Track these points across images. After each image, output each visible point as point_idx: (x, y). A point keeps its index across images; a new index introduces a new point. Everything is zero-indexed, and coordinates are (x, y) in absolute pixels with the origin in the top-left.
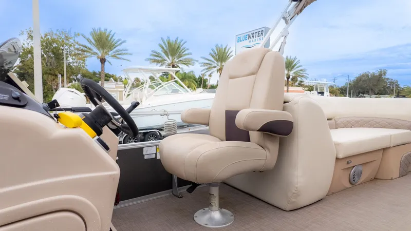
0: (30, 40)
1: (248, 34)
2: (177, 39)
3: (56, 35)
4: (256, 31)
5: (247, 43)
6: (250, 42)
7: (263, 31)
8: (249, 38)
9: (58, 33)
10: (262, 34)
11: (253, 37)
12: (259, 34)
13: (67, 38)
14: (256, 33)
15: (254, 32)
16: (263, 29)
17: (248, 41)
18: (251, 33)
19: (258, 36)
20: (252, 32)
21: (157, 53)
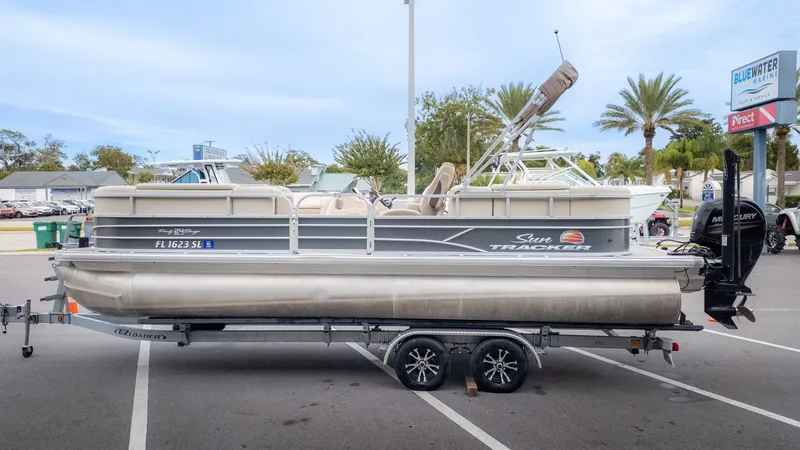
0: (426, 111)
1: (750, 67)
2: (661, 77)
3: (461, 96)
4: (764, 61)
5: (749, 84)
6: (755, 82)
7: (776, 59)
8: (754, 73)
9: (463, 93)
10: (775, 65)
11: (760, 71)
12: (770, 66)
13: (476, 99)
14: (765, 64)
15: (762, 62)
16: (777, 56)
17: (752, 80)
18: (755, 65)
19: (769, 70)
20: (758, 63)
21: (617, 108)
